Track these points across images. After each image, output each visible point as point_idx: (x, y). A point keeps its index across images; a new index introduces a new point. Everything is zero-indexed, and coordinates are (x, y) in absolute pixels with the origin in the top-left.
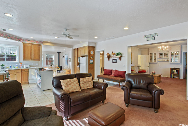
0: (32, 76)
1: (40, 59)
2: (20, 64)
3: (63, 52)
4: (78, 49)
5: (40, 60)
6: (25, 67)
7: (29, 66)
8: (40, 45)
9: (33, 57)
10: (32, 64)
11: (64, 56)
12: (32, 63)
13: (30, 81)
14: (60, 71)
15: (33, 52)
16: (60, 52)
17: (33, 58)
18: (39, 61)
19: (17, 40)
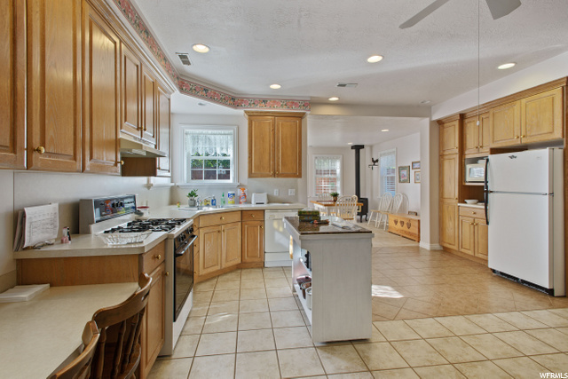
0: (276, 234)
1: (300, 170)
2: (240, 192)
3: (371, 147)
4: (462, 117)
5: (300, 176)
6: (253, 202)
7: (265, 200)
8: (301, 116)
9: (278, 165)
10: (275, 193)
11: (375, 161)
12: (275, 186)
13: (268, 258)
14: (364, 217)
15: (278, 146)
16: (362, 147)
17: (278, 170)
18: (299, 179)
19: (230, 105)
